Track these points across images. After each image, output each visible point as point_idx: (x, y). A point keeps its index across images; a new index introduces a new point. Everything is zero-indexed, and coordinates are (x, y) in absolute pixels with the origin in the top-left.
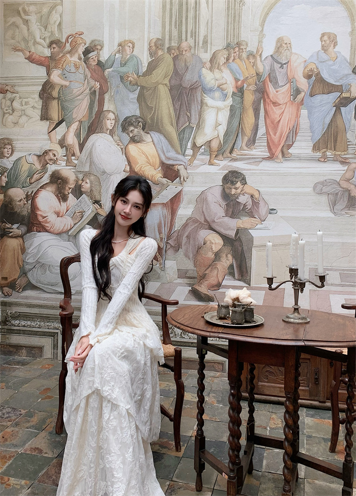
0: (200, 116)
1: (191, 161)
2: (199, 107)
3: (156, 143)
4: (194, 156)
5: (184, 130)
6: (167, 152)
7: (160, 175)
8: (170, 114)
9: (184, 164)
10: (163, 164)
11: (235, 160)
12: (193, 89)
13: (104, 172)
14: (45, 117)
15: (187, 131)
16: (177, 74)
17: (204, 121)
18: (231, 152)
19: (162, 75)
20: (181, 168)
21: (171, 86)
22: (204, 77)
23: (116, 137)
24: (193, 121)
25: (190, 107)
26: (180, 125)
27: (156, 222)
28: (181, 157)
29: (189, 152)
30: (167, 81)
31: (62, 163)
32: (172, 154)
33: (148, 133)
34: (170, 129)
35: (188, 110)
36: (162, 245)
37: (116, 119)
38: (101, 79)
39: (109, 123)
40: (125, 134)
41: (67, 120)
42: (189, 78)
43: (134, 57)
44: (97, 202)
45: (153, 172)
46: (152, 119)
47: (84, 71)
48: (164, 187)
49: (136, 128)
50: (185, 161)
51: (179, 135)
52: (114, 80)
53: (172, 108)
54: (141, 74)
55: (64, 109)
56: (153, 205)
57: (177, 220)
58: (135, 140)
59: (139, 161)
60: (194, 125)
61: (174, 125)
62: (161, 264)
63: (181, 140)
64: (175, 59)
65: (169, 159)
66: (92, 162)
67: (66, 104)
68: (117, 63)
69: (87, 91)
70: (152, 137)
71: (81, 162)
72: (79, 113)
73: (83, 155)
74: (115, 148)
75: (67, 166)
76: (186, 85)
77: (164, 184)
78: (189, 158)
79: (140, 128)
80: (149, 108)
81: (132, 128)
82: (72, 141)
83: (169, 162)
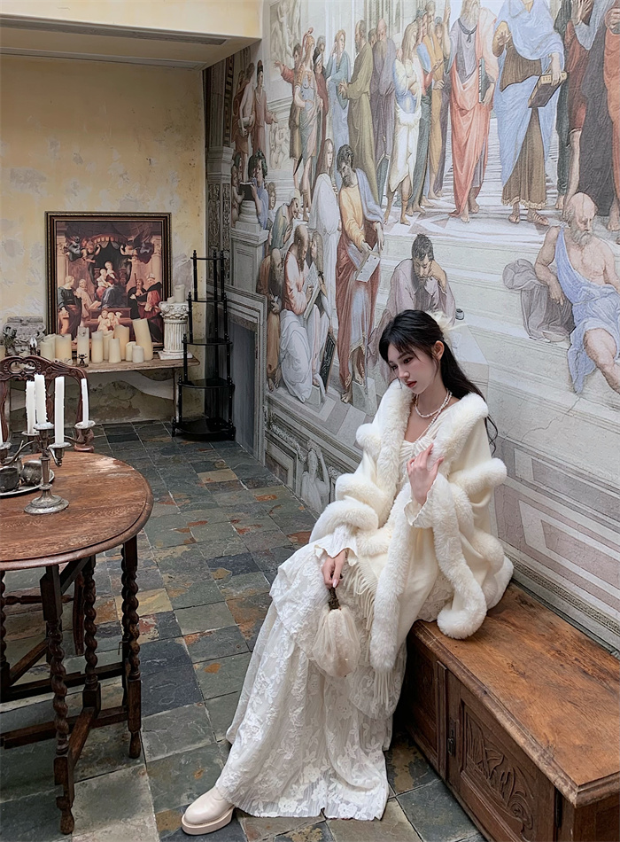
0: (394, 140)
1: (386, 215)
2: (394, 126)
3: (360, 187)
4: (388, 207)
5: (381, 165)
6: (368, 201)
7: (363, 238)
8: (371, 140)
9: (380, 220)
10: (365, 218)
11: (423, 215)
12: (388, 96)
13: (325, 231)
14: (292, 155)
15: (383, 167)
16: (376, 75)
17: (397, 148)
18: (420, 203)
19: (363, 84)
20: (377, 226)
21: (371, 95)
22: (397, 74)
23: (333, 179)
24: (387, 150)
25: (386, 127)
26: (378, 156)
27: (360, 311)
28: (378, 208)
29: (385, 201)
30: (368, 90)
31: (301, 216)
32: (372, 204)
33: (355, 171)
34: (371, 164)
35: (385, 132)
36: (364, 349)
37: (334, 152)
38: (324, 94)
39: (329, 158)
40: (339, 174)
41: (304, 156)
42: (385, 78)
43: (345, 54)
44: (320, 274)
45: (358, 233)
46: (358, 149)
47: (313, 83)
48: (366, 256)
49: (347, 164)
50: (382, 216)
51: (378, 173)
52: (332, 94)
53: (372, 131)
54: (349, 81)
55: (302, 141)
56: (358, 283)
57: (375, 313)
58: (346, 184)
59: (348, 215)
60: (389, 157)
61: (374, 157)
62: (365, 383)
63: (378, 182)
64: (374, 50)
65: (369, 211)
66: (318, 216)
67: (303, 133)
68: (334, 67)
69: (316, 114)
70: (358, 178)
71: (311, 215)
72: (311, 147)
73: (312, 206)
74: (333, 195)
75: (304, 220)
76: (383, 91)
77: (365, 253)
78: (384, 210)
79: (349, 164)
80: (356, 132)
81: (344, 165)
82: (307, 186)
83: (370, 217)
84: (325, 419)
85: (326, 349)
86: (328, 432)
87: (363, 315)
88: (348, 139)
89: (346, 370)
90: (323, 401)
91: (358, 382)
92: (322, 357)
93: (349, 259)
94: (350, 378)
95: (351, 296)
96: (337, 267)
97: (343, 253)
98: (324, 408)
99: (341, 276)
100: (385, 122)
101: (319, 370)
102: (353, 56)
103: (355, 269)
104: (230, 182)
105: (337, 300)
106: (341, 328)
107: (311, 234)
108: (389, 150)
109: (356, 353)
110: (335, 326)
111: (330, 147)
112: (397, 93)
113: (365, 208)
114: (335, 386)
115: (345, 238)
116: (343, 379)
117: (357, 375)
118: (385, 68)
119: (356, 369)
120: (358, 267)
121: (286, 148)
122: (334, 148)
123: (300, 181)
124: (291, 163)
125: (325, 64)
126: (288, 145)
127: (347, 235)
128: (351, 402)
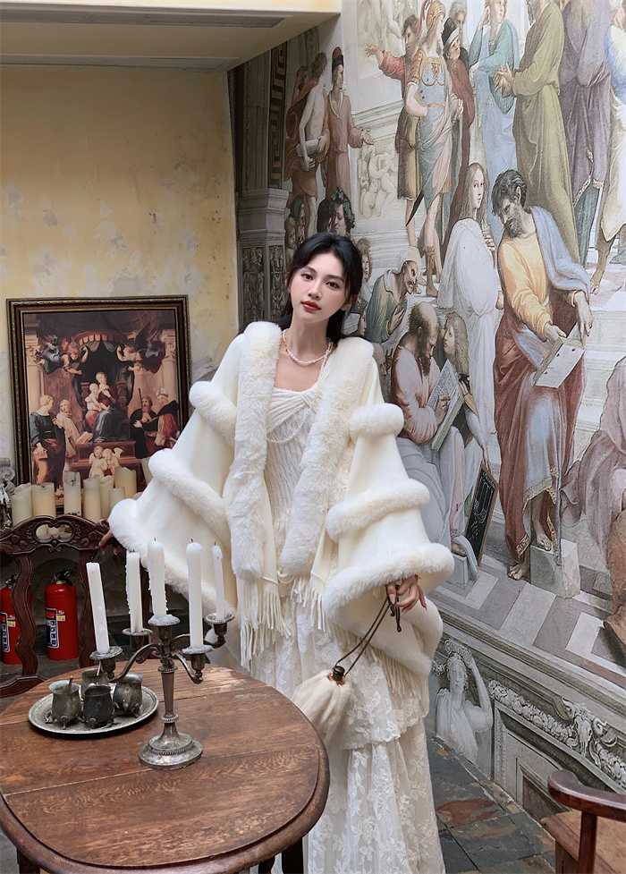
0: (609, 156)
1: (596, 279)
2: (608, 133)
3: (540, 236)
4: (600, 265)
5: (583, 199)
6: (557, 258)
7: (548, 318)
8: (561, 160)
9: (583, 287)
10: (551, 287)
12: (596, 86)
13: (471, 310)
14: (403, 192)
15: (589, 200)
16: (571, 53)
19: (546, 70)
20: (578, 298)
21: (562, 86)
22: (614, 49)
23: (485, 227)
24: (597, 172)
25: (592, 136)
26: (577, 185)
27: (545, 435)
28: (578, 269)
29: (593, 256)
30: (554, 77)
31: (422, 289)
32: (565, 263)
33: (529, 212)
34: (562, 199)
35: (591, 145)
36: (554, 496)
37: (485, 184)
38: (465, 90)
39: (476, 195)
40: (497, 218)
41: (426, 193)
42: (590, 58)
43: (507, 26)
44: (464, 378)
45: (537, 310)
46: (535, 176)
47: (445, 77)
48: (554, 347)
49: (512, 200)
50: (587, 280)
51: (576, 211)
52: (482, 92)
53: (564, 144)
54: (516, 67)
55: (422, 169)
56: (540, 390)
57: (576, 437)
58: (511, 232)
59: (517, 282)
60: (599, 184)
61: (569, 186)
62: (558, 548)
63: (579, 226)
64: (566, 13)
65: (561, 275)
66: (456, 287)
67: (425, 157)
68: (485, 47)
69: (449, 125)
70: (535, 222)
71: (442, 287)
72: (440, 176)
73: (445, 272)
74: (485, 253)
75: (428, 296)
76: (585, 79)
77: (553, 342)
78: (593, 271)
79: (518, 201)
80: (531, 148)
81: (506, 202)
82: (432, 240)
83: (562, 284)
84: (478, 605)
85: (478, 497)
86: (484, 626)
87: (550, 442)
88: (515, 160)
89: (518, 530)
90: (473, 578)
91: (543, 547)
92: (469, 509)
93: (519, 352)
94: (525, 541)
95: (525, 413)
96: (497, 365)
97: (508, 344)
98: (474, 590)
99: (505, 380)
100: (591, 128)
101: (463, 530)
102: (522, 26)
103: (532, 367)
104: (283, 243)
105: (497, 418)
106: (508, 463)
107: (443, 318)
108: (600, 172)
109: (538, 502)
110: (495, 458)
111: (478, 176)
112: (614, 80)
113: (551, 269)
114: (496, 554)
115: (512, 319)
116: (512, 542)
117: (541, 537)
118: (589, 41)
119: (538, 526)
120: (538, 365)
121: (391, 183)
122: (486, 177)
123: (418, 234)
124: (400, 208)
125: (467, 44)
126: (395, 179)
127: (514, 316)
128: (527, 577)
